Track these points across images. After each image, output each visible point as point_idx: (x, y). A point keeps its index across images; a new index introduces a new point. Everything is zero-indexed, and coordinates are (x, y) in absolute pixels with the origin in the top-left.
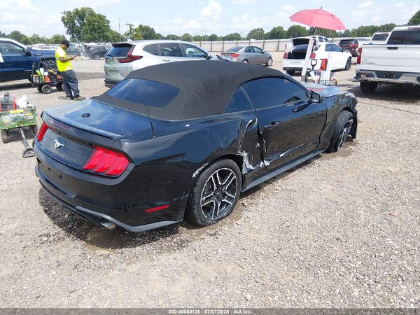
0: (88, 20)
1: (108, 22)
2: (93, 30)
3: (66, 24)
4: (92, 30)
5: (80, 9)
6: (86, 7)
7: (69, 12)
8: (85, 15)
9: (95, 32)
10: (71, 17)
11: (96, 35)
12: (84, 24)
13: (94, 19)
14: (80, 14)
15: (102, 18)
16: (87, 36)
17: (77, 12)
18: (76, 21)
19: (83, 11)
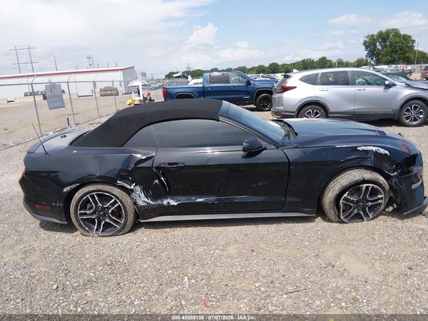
0: (391, 42)
1: (414, 41)
2: (395, 51)
3: (367, 47)
4: (393, 52)
5: (384, 32)
6: (391, 28)
7: (373, 36)
8: (388, 37)
9: (395, 54)
10: (374, 40)
11: (396, 57)
12: (386, 46)
13: (398, 39)
14: (383, 37)
15: (407, 38)
16: (385, 59)
17: (380, 34)
18: (378, 44)
19: (388, 32)
